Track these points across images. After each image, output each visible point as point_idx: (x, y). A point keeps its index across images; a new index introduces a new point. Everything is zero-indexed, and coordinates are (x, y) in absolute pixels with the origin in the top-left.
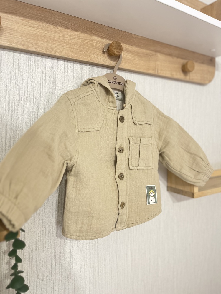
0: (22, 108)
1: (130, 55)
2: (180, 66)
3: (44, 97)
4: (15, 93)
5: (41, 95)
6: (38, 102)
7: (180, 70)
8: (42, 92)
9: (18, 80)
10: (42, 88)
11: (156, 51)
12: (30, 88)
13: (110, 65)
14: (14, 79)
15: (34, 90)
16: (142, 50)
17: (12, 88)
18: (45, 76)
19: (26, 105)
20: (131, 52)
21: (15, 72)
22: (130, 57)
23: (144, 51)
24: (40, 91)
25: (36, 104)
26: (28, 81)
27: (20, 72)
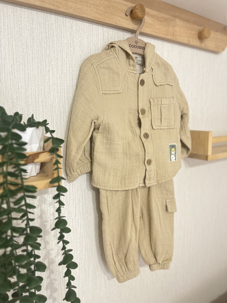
0: (52, 69)
1: (151, 19)
2: (197, 33)
3: (72, 59)
4: (46, 54)
5: (70, 57)
6: (66, 64)
7: (197, 36)
8: (70, 54)
9: (48, 41)
10: (70, 50)
11: (175, 17)
12: (59, 49)
13: (132, 29)
14: (45, 39)
15: (63, 51)
16: (162, 14)
17: (43, 49)
18: (72, 38)
19: (56, 67)
20: (152, 16)
21: (46, 33)
22: (150, 21)
23: (164, 15)
24: (68, 52)
25: (65, 66)
26: (57, 42)
27: (50, 33)
